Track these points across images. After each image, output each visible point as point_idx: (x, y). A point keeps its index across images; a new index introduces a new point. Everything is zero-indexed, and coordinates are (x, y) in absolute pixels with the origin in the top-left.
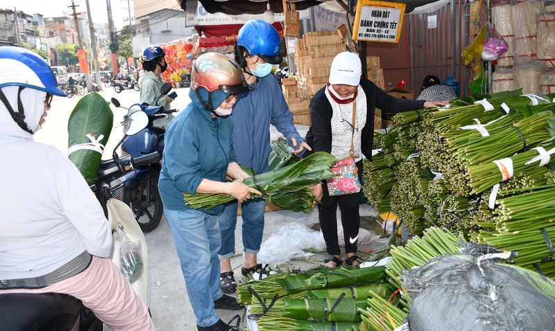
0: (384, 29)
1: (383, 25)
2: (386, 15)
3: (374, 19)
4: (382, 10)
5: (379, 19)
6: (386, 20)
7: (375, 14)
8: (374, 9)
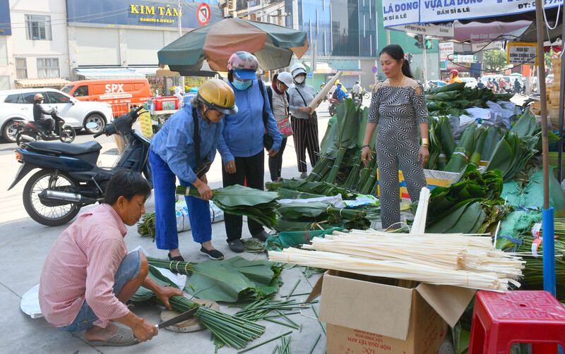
0: (526, 58)
1: (525, 55)
2: (526, 50)
3: (518, 53)
4: (523, 47)
5: (522, 53)
6: (527, 53)
7: (518, 50)
8: (517, 47)
